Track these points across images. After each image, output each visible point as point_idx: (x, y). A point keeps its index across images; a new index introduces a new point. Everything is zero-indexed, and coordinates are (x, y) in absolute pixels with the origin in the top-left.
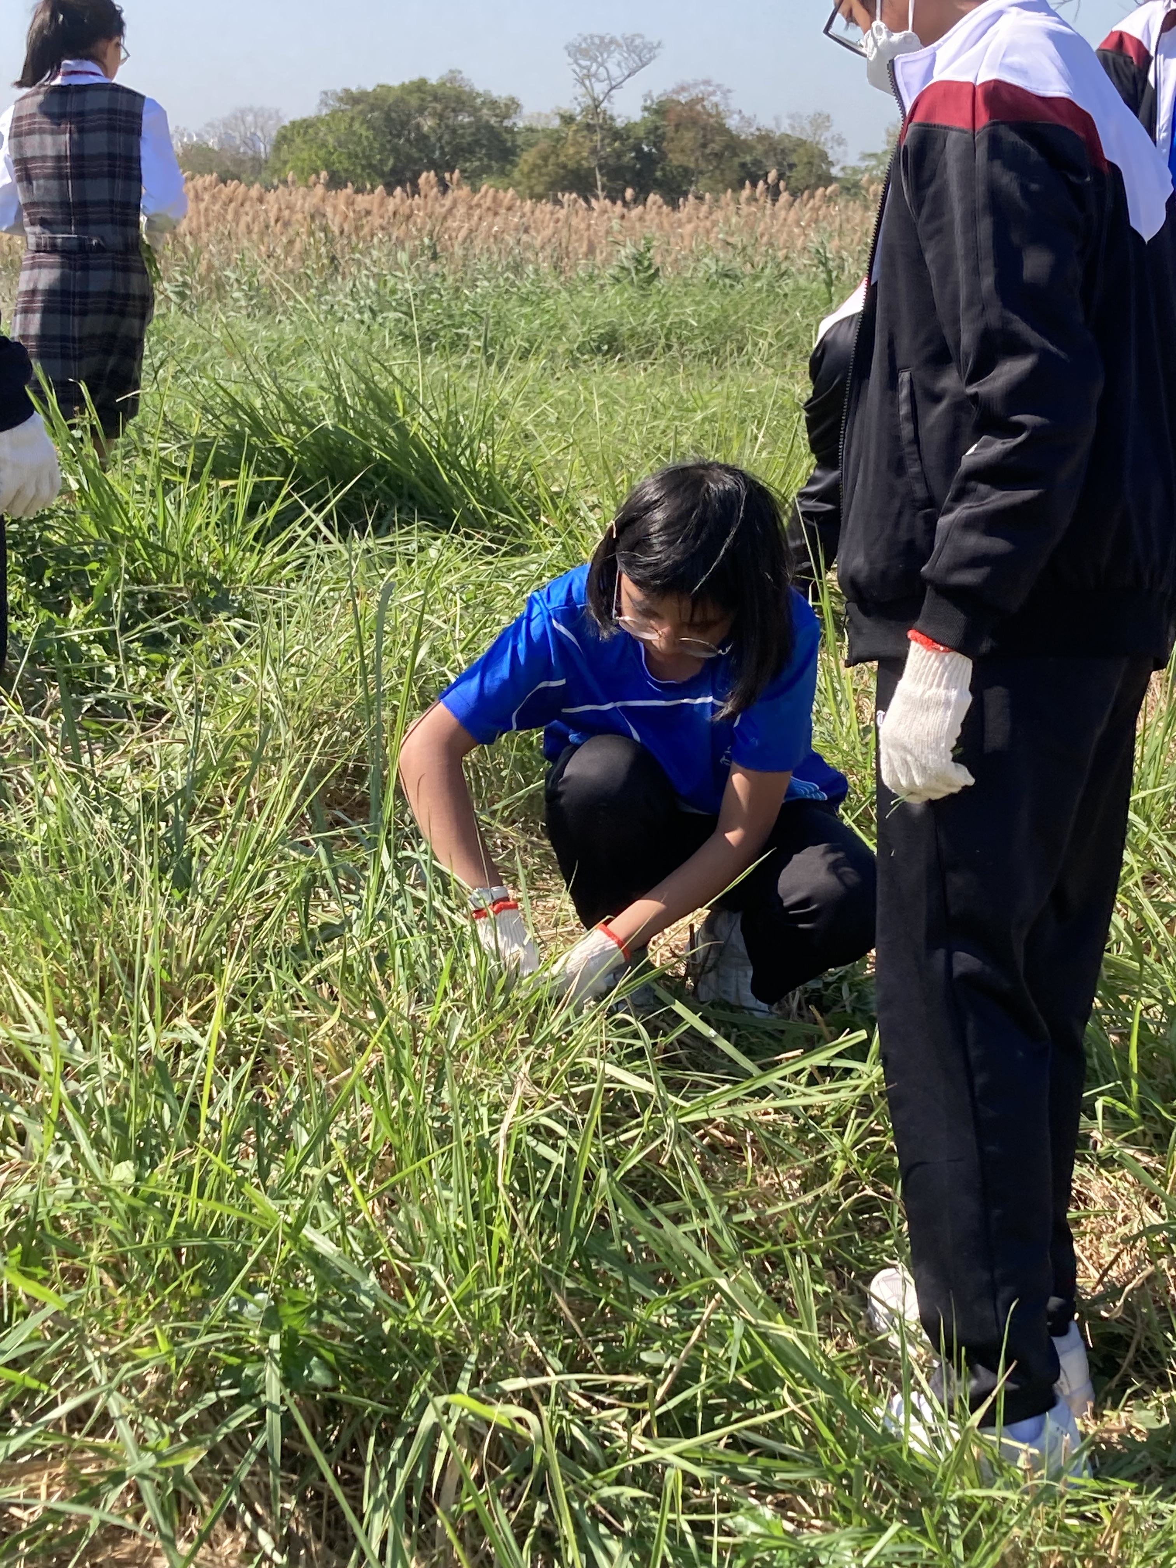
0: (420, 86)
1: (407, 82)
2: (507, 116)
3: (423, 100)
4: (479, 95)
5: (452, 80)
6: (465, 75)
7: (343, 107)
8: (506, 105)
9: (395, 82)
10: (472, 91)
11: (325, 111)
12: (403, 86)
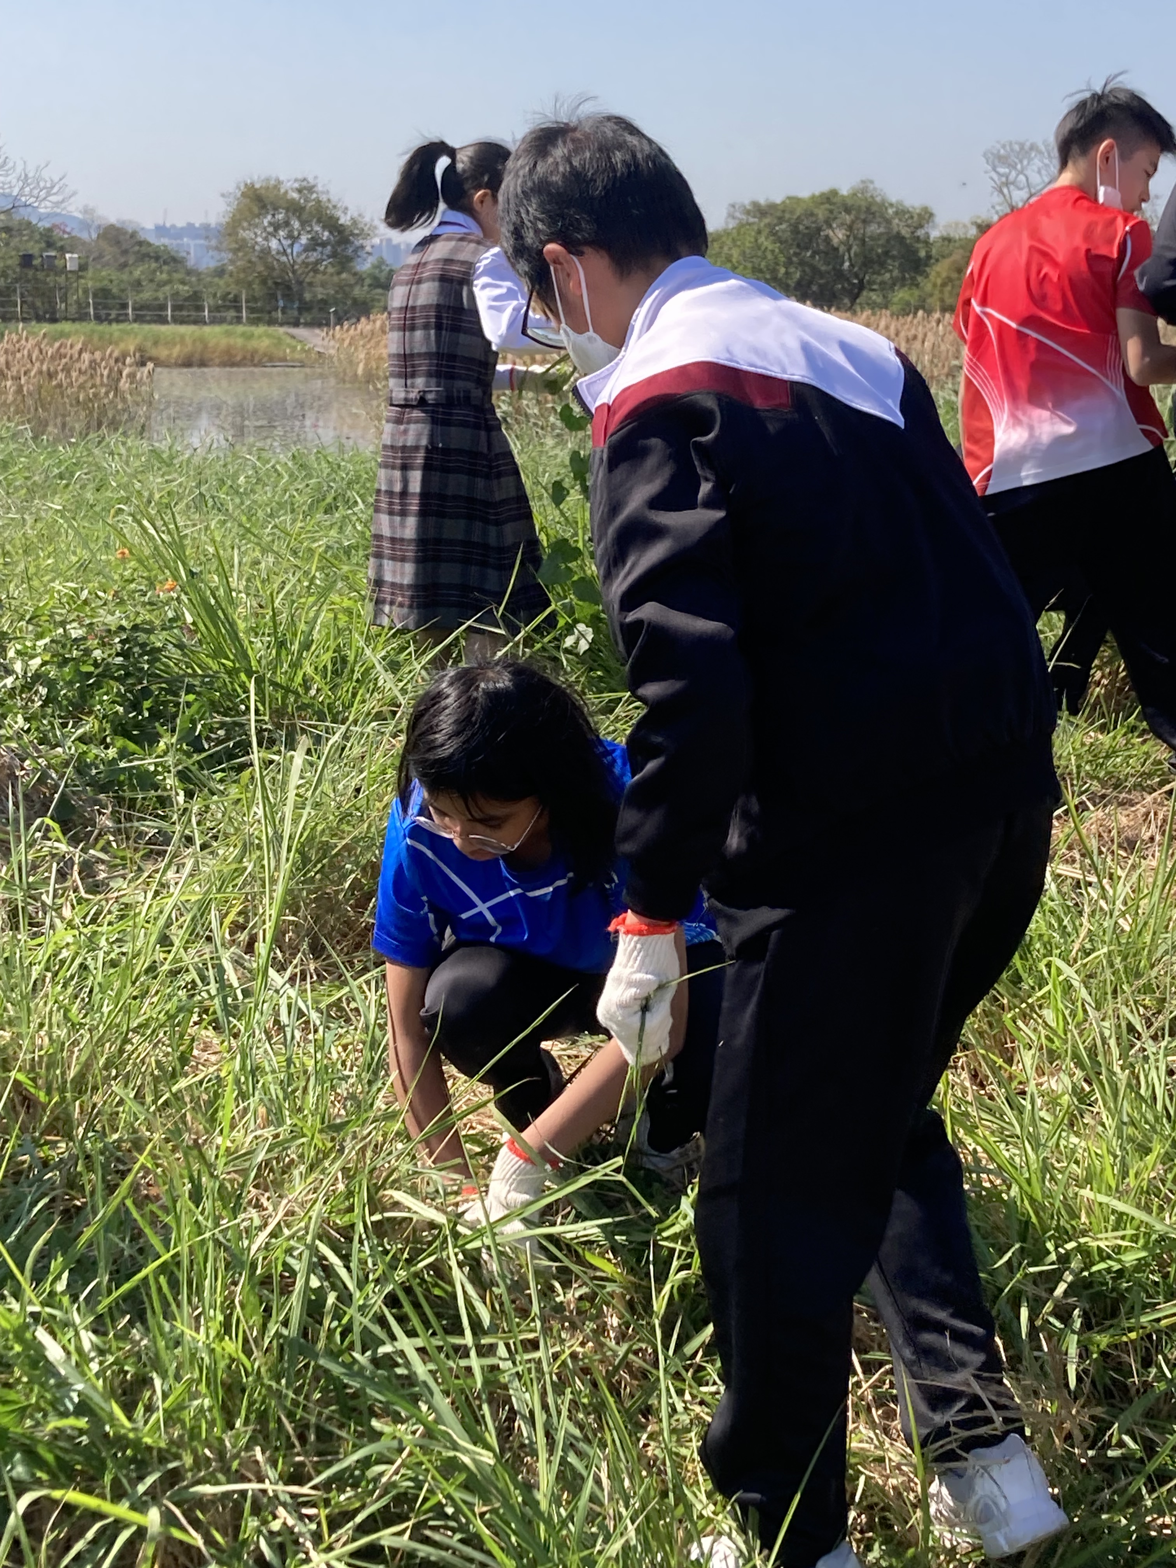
0: (829, 198)
1: (817, 193)
2: (921, 226)
3: (831, 212)
4: (891, 205)
5: (864, 191)
6: (877, 185)
7: (751, 220)
8: (919, 215)
9: (805, 193)
10: (883, 201)
11: (732, 224)
12: (813, 197)
